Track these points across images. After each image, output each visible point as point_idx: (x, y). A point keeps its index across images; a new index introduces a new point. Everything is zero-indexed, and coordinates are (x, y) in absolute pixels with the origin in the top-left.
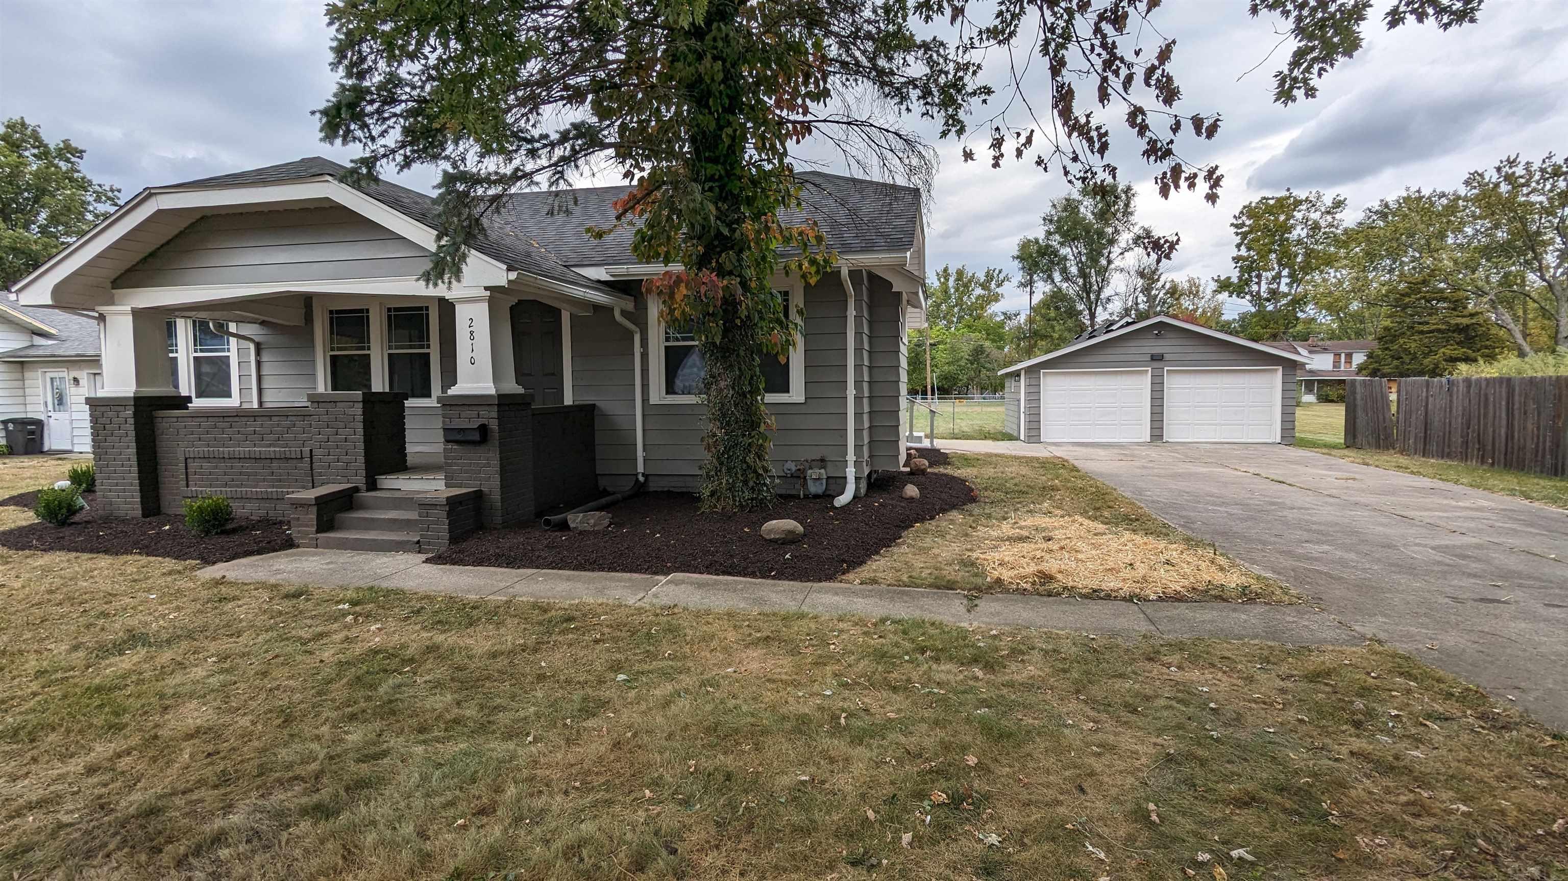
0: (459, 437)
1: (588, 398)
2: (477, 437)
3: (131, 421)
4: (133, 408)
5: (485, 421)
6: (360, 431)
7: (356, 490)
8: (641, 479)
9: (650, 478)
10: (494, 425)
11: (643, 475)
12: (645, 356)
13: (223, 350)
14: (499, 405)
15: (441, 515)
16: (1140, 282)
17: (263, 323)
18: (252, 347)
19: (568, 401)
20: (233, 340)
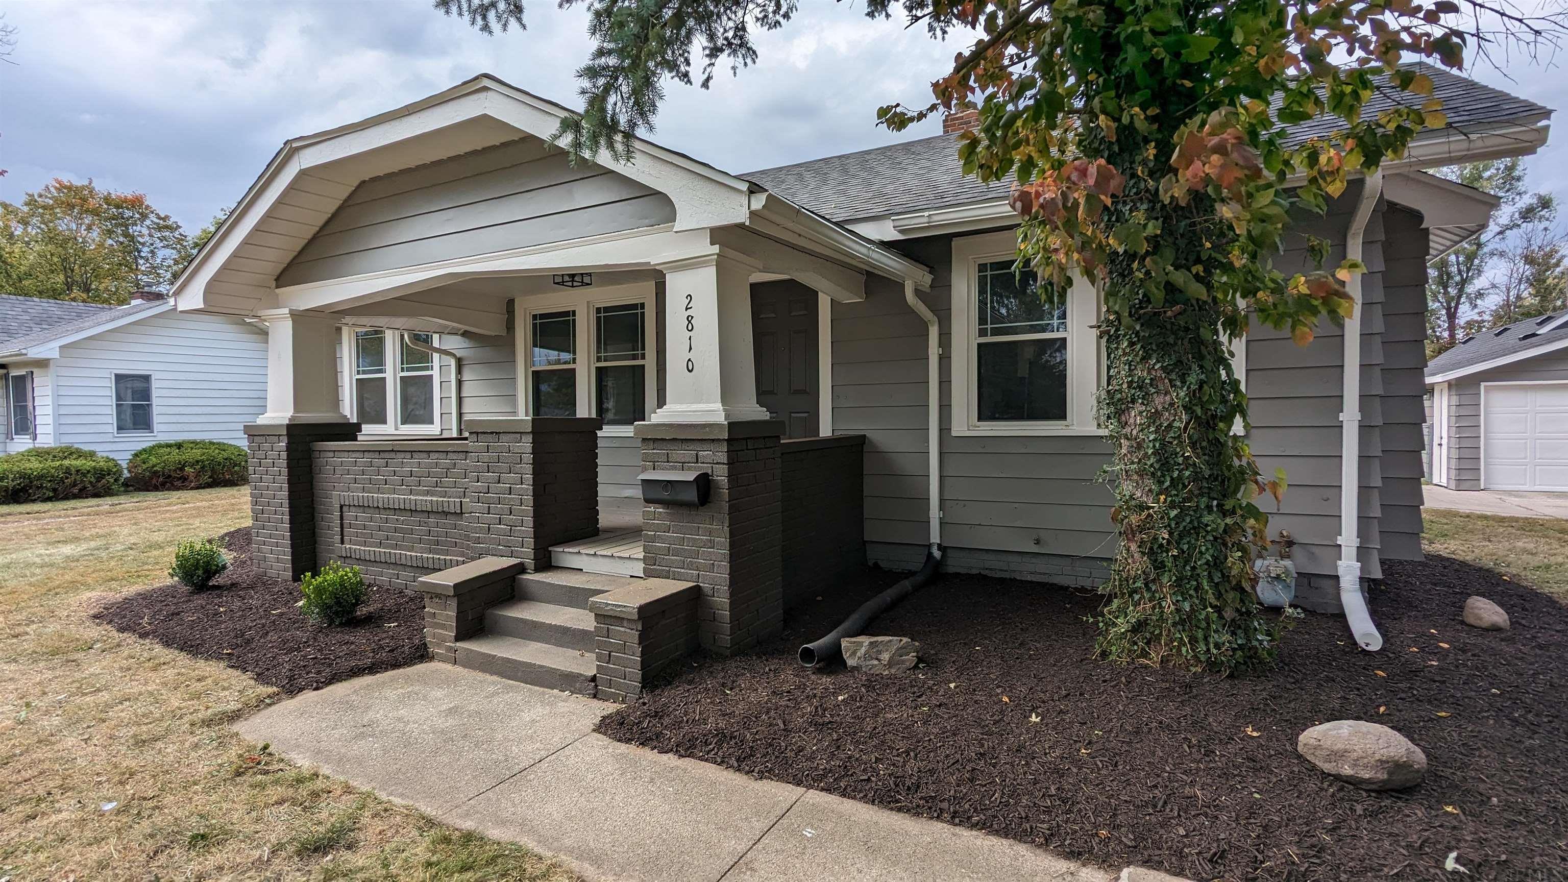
0: (665, 495)
1: (853, 427)
2: (692, 495)
3: (284, 455)
4: (285, 439)
5: (706, 468)
6: (529, 477)
7: (521, 569)
8: (937, 554)
9: (950, 553)
10: (721, 475)
11: (940, 547)
12: (945, 360)
13: (427, 368)
14: (729, 441)
15: (631, 635)
16: (1528, 271)
17: (465, 334)
18: (453, 362)
19: (825, 430)
20: (436, 356)
